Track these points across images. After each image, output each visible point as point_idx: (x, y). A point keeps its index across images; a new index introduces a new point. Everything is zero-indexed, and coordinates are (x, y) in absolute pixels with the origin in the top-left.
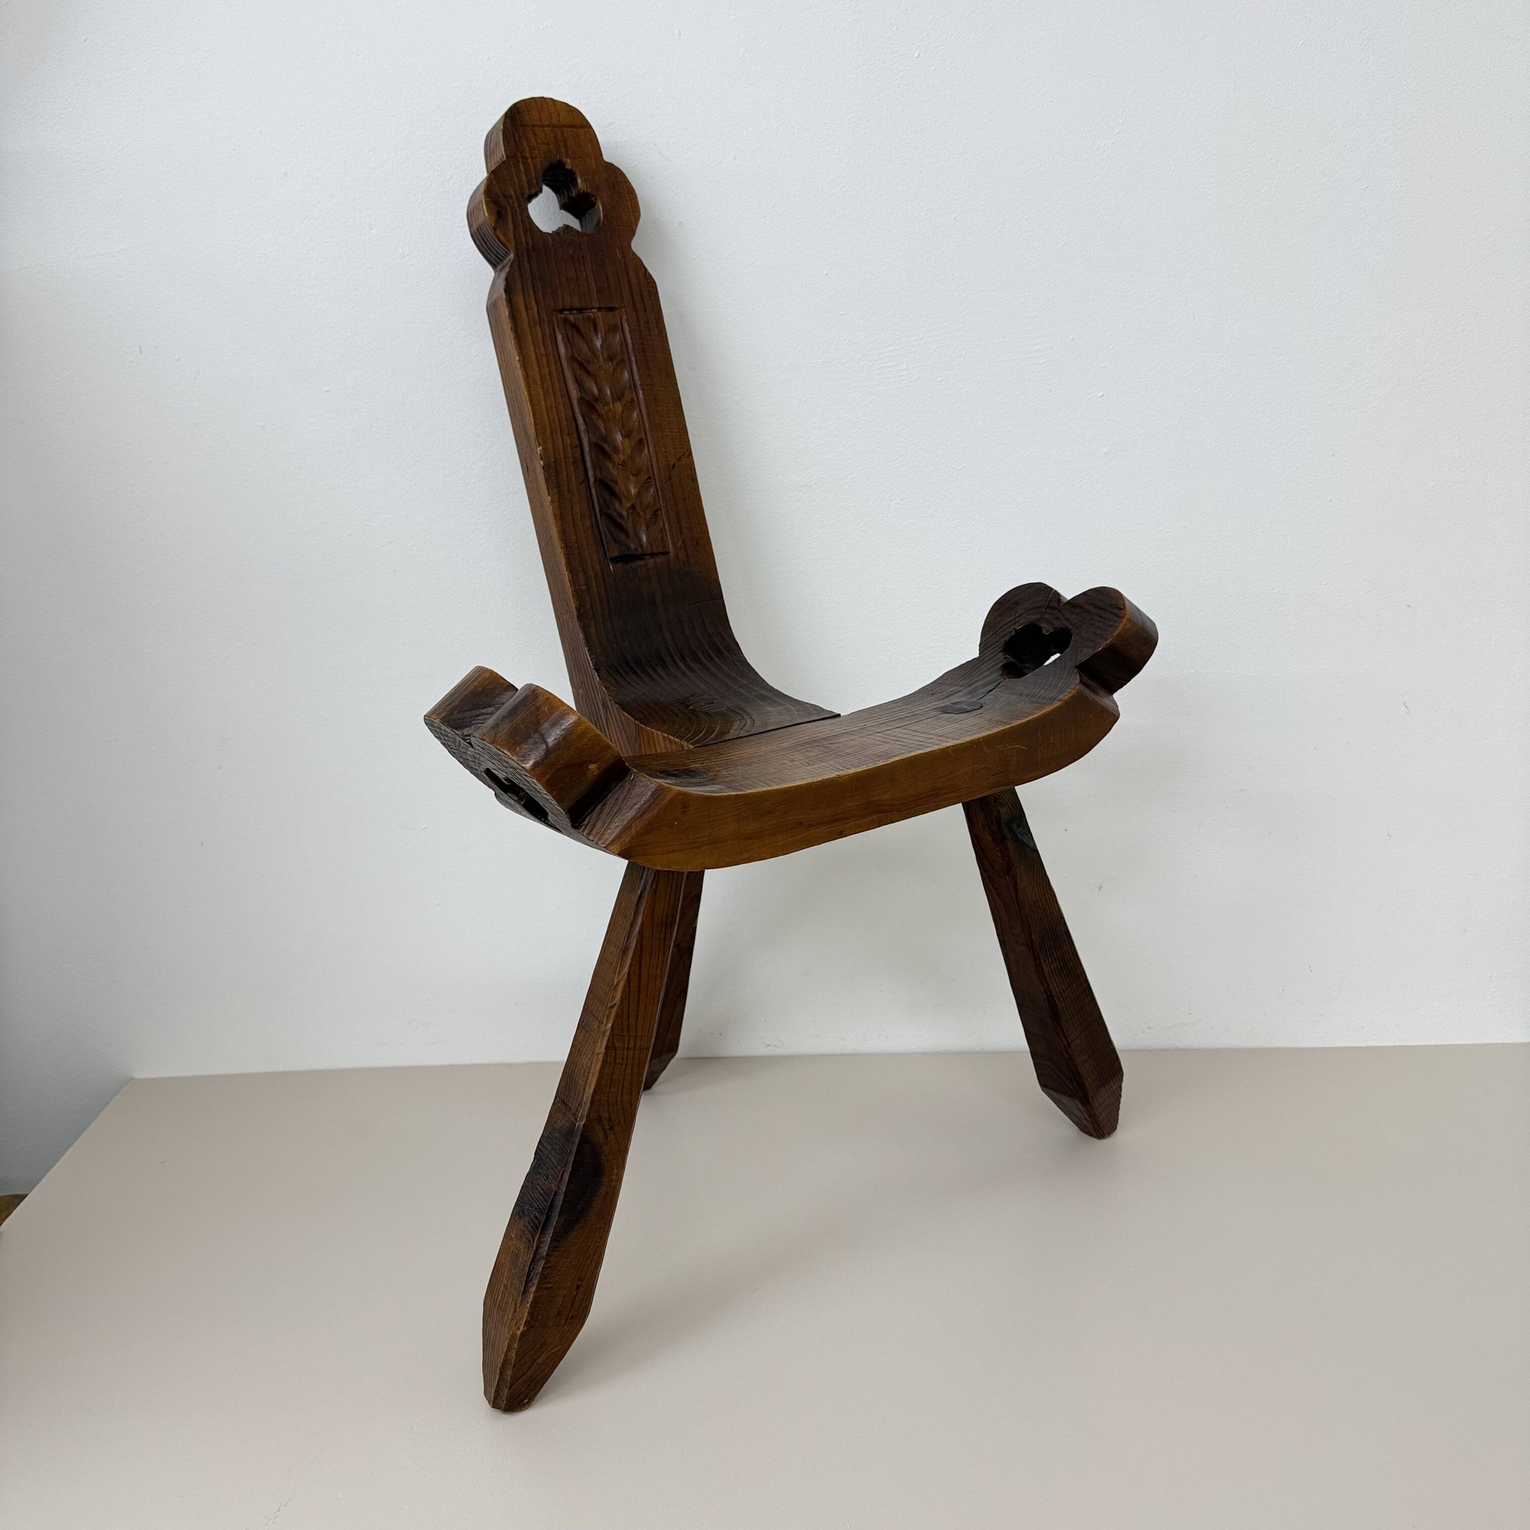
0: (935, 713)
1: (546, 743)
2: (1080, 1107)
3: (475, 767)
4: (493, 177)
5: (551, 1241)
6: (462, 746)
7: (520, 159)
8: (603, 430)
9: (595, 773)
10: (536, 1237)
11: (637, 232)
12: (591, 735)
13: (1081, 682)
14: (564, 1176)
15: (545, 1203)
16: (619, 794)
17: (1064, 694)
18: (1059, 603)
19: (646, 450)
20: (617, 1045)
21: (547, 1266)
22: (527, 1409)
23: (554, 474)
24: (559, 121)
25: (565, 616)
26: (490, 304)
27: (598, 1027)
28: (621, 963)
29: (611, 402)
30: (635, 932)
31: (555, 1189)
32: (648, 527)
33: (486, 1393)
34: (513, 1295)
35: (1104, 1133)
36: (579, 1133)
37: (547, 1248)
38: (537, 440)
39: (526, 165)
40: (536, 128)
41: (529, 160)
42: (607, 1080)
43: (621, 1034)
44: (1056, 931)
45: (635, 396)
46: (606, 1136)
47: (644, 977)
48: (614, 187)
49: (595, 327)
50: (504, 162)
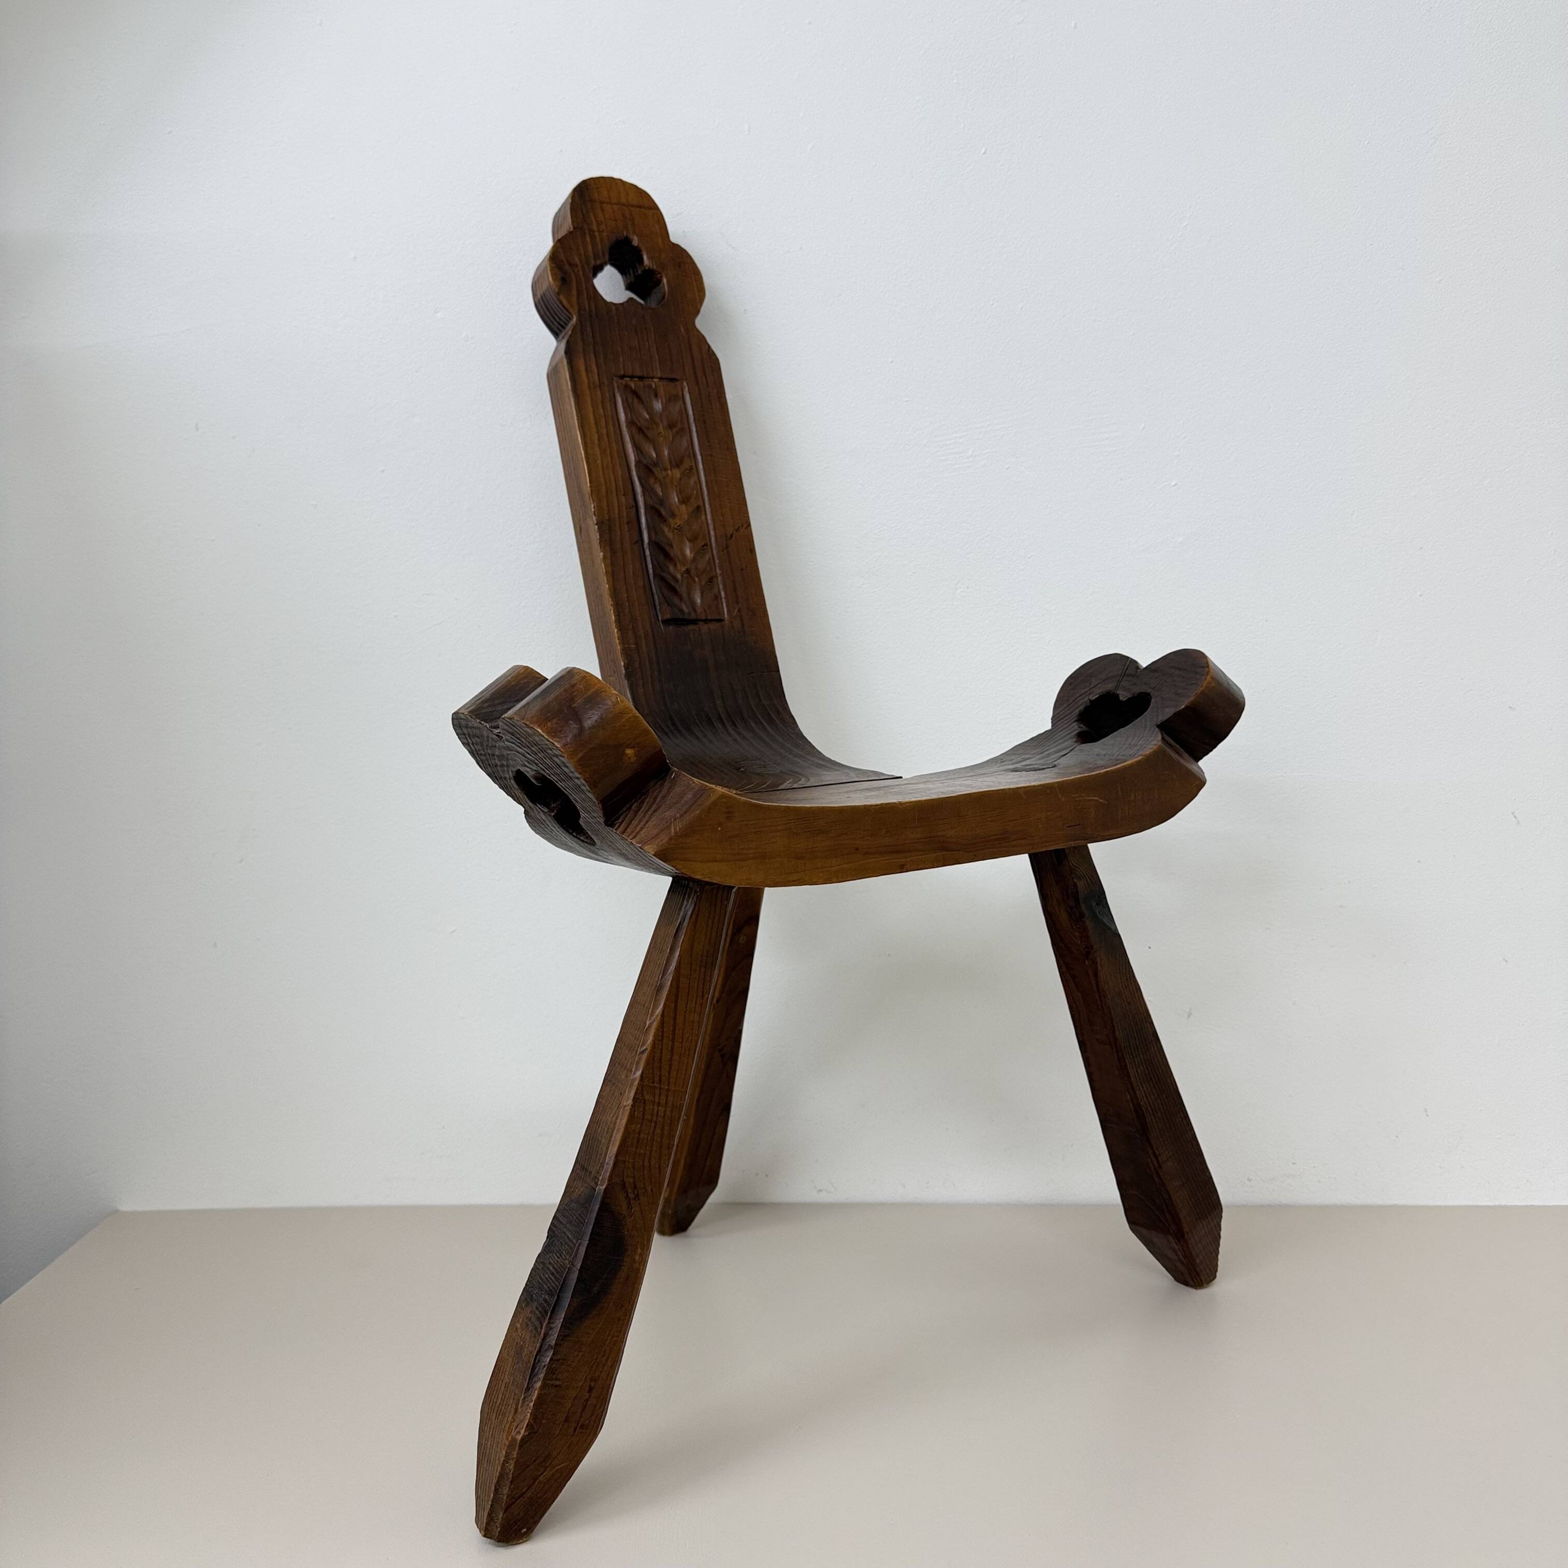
0: (1003, 772)
1: (579, 721)
2: (1172, 1246)
3: (503, 775)
4: (558, 244)
5: (561, 1327)
6: (490, 745)
7: (587, 231)
8: (661, 494)
9: (633, 761)
10: (545, 1322)
11: (702, 308)
12: (629, 716)
13: (1163, 738)
14: (579, 1251)
15: (557, 1283)
16: (658, 793)
17: (1145, 750)
18: (1136, 670)
19: (703, 517)
20: (647, 1097)
21: (555, 1358)
22: (524, 1542)
23: (607, 531)
24: (627, 200)
25: (612, 678)
26: (551, 372)
27: (627, 1076)
28: (654, 1003)
29: (669, 467)
30: (671, 968)
31: (568, 1266)
32: (702, 593)
33: (477, 1520)
34: (515, 1395)
35: (1201, 1280)
36: (599, 1199)
37: (556, 1335)
38: (591, 498)
39: (593, 237)
40: (604, 205)
41: (596, 234)
42: (634, 1138)
43: (652, 1085)
45: (694, 465)
46: (629, 1206)
47: (680, 1021)
48: (680, 266)
49: (656, 396)
50: (570, 233)
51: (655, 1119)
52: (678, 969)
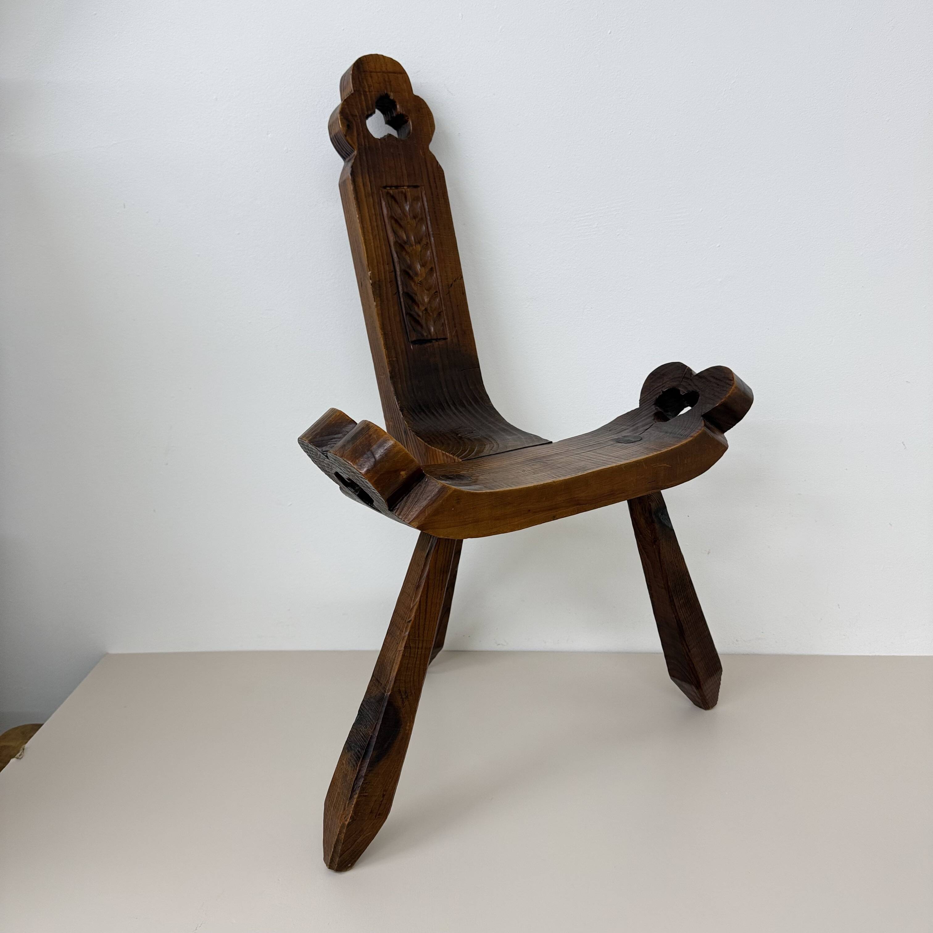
0: (612, 443)
1: (374, 457)
2: (695, 690)
3: (328, 471)
4: (345, 103)
5: (368, 766)
6: (321, 458)
7: (362, 93)
8: (409, 261)
9: (404, 477)
10: (358, 763)
11: (433, 138)
12: (402, 453)
13: (705, 425)
14: (377, 727)
15: (365, 743)
16: (418, 490)
17: (694, 432)
18: (691, 375)
19: (435, 275)
20: (411, 645)
21: (365, 782)
22: (350, 870)
23: (378, 288)
24: (386, 69)
25: (382, 376)
26: (341, 183)
27: (400, 634)
28: (415, 594)
29: (414, 244)
30: (425, 575)
31: (371, 734)
32: (435, 323)
33: (325, 859)
34: (343, 800)
35: (709, 706)
36: (387, 700)
37: (365, 771)
38: (368, 268)
39: (365, 96)
40: (373, 74)
41: (368, 93)
42: (405, 667)
43: (414, 639)
44: (683, 580)
45: (429, 241)
46: (403, 702)
47: (429, 604)
48: (419, 111)
49: (406, 197)
50: (352, 94)
51: (416, 656)
52: (428, 576)
